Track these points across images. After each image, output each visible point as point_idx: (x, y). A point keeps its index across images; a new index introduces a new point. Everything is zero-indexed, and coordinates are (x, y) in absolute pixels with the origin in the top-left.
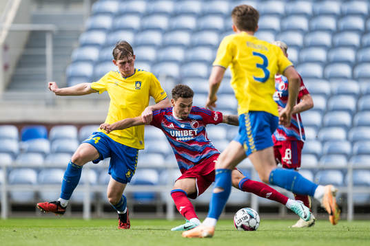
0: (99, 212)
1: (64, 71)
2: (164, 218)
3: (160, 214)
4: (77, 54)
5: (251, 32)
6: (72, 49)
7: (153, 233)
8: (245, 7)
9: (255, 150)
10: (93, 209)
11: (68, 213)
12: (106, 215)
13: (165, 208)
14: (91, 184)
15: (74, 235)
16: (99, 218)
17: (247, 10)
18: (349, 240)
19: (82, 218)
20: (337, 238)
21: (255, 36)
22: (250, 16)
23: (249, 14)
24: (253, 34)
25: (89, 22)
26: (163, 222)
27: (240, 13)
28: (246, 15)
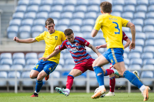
0: (21, 90)
1: (6, 30)
2: (49, 92)
3: (47, 90)
4: (11, 22)
5: (109, 13)
6: (9, 20)
7: (45, 99)
8: (106, 3)
9: (117, 62)
10: (19, 88)
11: (8, 90)
12: (25, 91)
13: (49, 88)
14: (18, 78)
15: (10, 100)
16: (22, 92)
17: (107, 4)
18: (129, 101)
19: (14, 92)
20: (124, 100)
21: (111, 15)
22: (108, 7)
23: (108, 6)
24: (110, 14)
25: (16, 9)
26: (49, 94)
27: (104, 5)
28: (107, 7)
